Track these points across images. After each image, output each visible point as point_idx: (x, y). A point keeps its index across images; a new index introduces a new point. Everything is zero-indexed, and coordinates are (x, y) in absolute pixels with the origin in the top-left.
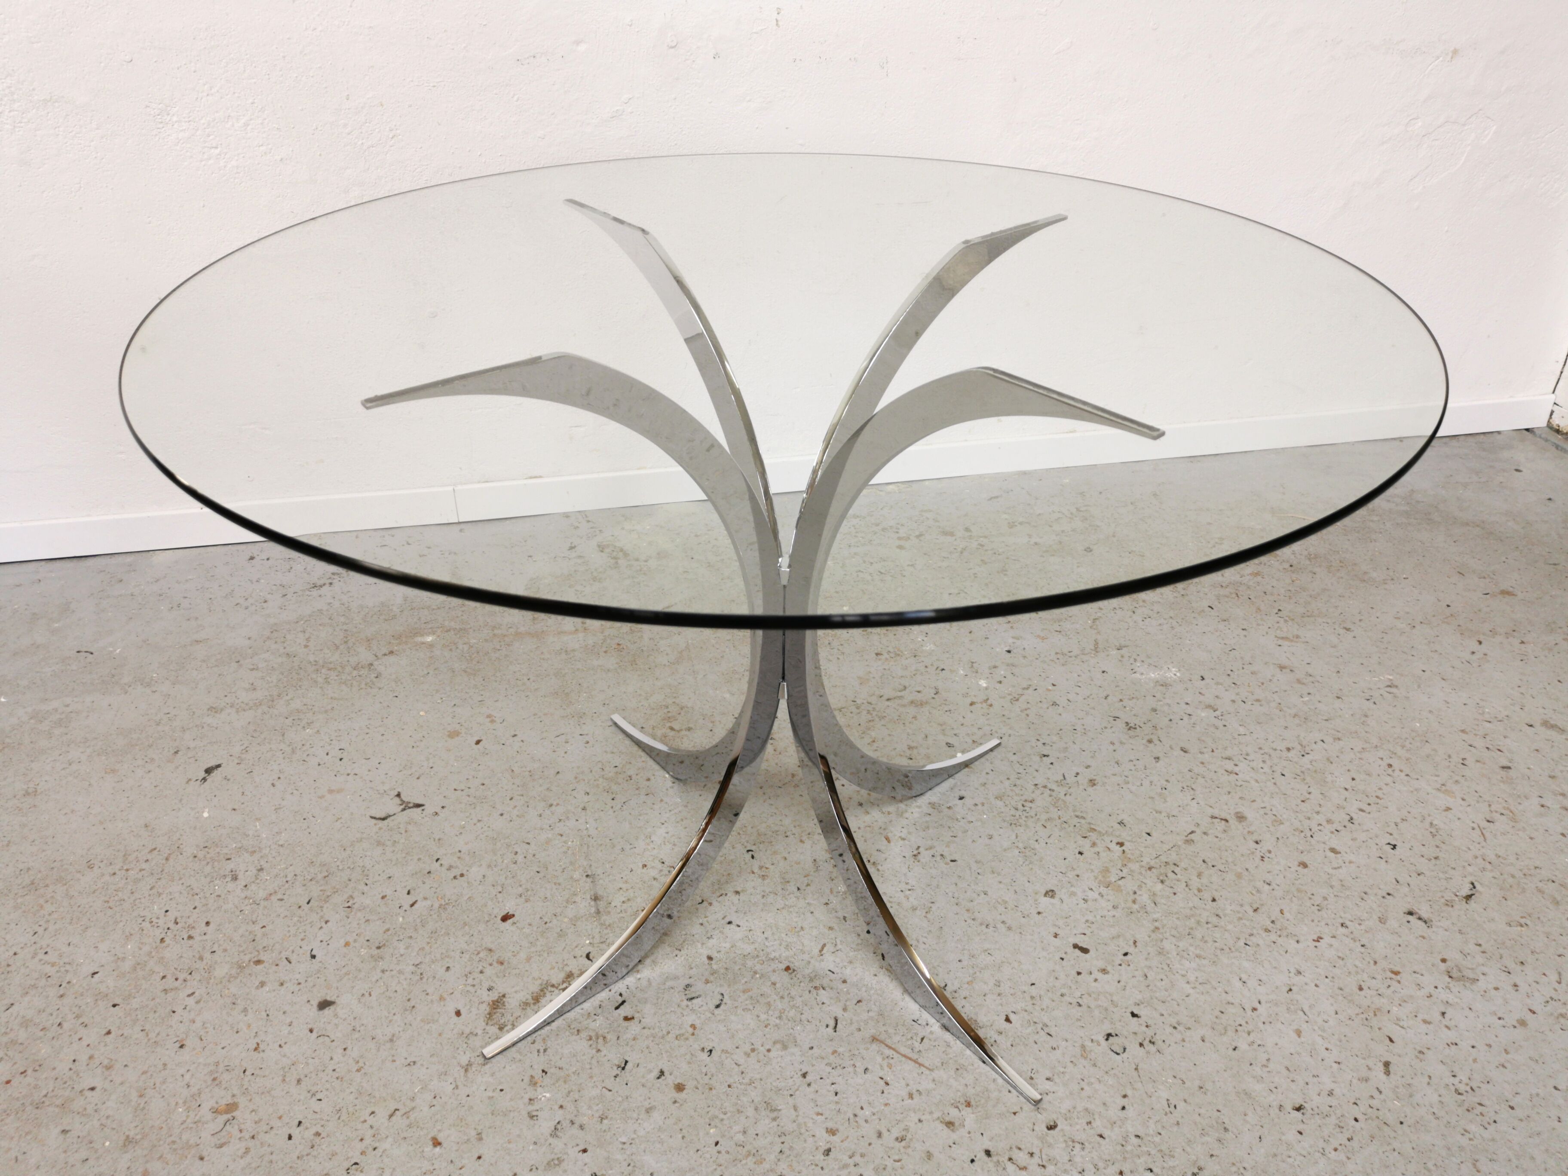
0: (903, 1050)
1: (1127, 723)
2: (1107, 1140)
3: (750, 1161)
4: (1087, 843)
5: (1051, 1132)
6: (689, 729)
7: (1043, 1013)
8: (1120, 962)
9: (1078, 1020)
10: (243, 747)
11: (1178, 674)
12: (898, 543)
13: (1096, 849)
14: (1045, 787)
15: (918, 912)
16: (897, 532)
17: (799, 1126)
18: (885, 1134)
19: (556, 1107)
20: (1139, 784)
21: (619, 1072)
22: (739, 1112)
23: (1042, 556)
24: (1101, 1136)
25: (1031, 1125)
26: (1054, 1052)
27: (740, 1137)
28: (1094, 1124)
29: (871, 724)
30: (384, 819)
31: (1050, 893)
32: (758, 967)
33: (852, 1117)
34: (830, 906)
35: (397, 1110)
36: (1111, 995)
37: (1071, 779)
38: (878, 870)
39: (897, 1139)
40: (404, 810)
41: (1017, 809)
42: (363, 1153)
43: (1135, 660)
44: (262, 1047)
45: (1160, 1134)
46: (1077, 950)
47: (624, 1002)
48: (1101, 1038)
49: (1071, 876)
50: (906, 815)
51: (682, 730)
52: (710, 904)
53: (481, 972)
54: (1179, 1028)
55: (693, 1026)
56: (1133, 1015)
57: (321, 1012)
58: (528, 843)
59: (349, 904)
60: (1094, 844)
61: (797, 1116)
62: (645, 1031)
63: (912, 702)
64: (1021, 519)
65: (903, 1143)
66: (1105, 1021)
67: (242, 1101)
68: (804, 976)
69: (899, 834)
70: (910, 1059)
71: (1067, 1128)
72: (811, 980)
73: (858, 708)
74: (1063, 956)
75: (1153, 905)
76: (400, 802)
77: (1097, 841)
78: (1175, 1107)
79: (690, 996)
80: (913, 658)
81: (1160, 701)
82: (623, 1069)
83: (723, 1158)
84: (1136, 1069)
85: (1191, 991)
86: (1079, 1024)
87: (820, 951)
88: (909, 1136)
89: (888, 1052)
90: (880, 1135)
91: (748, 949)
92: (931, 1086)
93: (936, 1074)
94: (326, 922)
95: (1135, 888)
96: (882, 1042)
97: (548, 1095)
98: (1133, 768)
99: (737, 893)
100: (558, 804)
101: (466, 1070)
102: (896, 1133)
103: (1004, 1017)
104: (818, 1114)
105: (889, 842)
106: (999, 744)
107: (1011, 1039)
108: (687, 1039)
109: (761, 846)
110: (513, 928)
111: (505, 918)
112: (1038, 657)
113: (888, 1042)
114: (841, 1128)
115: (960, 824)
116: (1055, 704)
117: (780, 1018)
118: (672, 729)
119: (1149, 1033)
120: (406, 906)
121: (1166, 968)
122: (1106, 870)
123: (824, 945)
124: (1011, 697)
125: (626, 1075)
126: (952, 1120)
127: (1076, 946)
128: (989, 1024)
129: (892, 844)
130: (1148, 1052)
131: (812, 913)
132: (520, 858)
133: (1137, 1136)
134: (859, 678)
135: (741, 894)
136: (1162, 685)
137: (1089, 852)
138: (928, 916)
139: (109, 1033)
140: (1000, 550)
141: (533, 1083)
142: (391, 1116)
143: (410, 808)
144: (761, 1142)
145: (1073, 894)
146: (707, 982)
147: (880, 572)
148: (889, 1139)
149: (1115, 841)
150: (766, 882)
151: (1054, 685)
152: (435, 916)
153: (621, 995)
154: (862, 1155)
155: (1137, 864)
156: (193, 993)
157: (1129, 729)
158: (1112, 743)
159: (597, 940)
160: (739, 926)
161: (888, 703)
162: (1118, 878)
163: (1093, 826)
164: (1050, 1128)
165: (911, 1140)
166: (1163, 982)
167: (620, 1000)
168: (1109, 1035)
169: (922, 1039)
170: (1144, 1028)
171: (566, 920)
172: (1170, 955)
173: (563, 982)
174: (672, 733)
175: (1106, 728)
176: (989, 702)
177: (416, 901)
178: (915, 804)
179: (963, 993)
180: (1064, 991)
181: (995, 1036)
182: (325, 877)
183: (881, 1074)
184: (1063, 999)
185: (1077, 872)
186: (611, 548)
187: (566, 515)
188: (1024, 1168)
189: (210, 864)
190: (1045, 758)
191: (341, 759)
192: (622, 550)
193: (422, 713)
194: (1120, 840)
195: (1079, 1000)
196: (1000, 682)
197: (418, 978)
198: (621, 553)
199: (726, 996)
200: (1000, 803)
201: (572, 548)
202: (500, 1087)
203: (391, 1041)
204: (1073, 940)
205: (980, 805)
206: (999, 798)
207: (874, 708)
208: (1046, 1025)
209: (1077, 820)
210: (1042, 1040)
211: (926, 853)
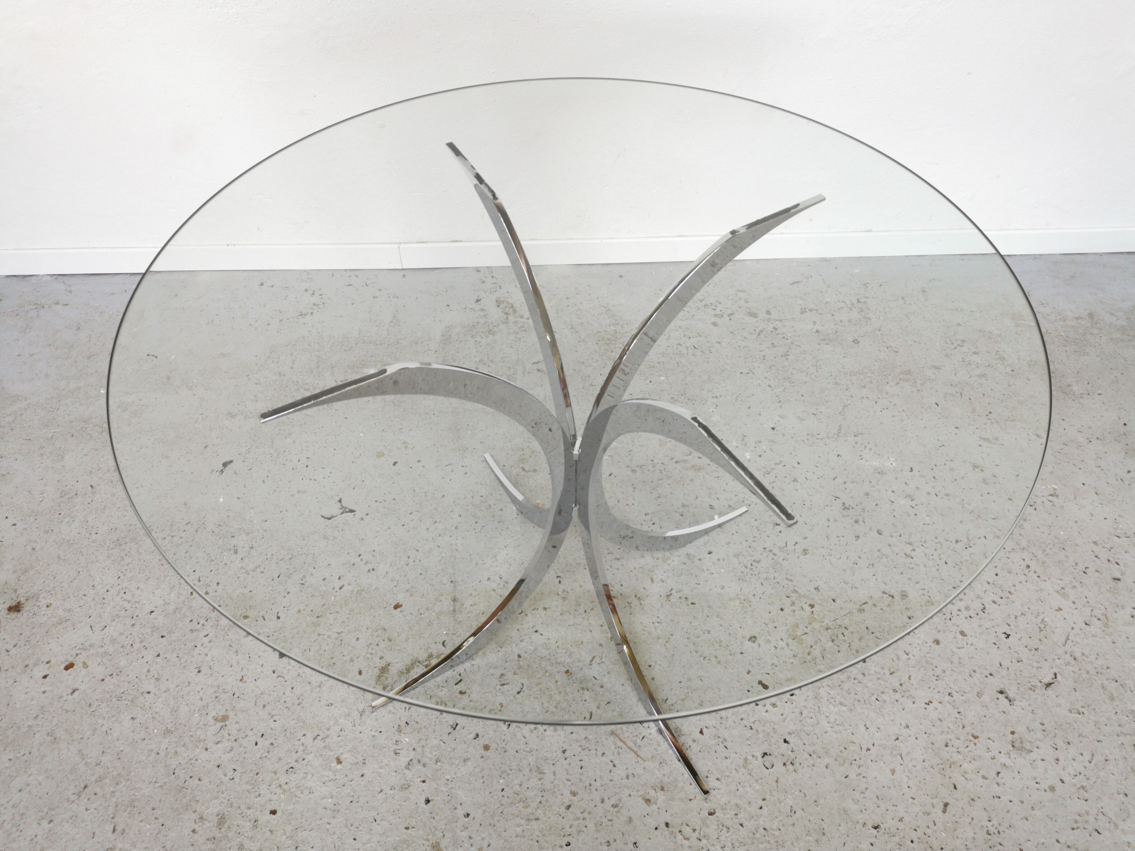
0: (629, 743)
1: (844, 503)
2: (745, 828)
3: (521, 805)
4: (788, 601)
5: (711, 817)
6: (535, 471)
7: (726, 731)
8: (786, 700)
9: (748, 739)
10: (247, 448)
11: (894, 464)
12: (714, 319)
13: (793, 608)
14: (771, 551)
15: (660, 641)
16: (715, 310)
17: (555, 786)
18: (606, 800)
19: (411, 749)
20: (838, 557)
21: (451, 731)
22: (520, 770)
24: (741, 825)
25: (699, 810)
26: (726, 760)
27: (517, 788)
28: (739, 816)
29: (660, 482)
30: (329, 519)
31: (753, 639)
32: (549, 668)
33: (588, 785)
34: (604, 628)
35: (318, 735)
36: (774, 724)
37: (790, 547)
38: (641, 604)
39: (613, 805)
40: (342, 513)
41: (746, 567)
42: (296, 761)
43: (865, 447)
44: (245, 679)
45: (780, 830)
46: (760, 686)
47: (461, 680)
48: (759, 755)
49: (771, 627)
50: (669, 562)
52: (526, 615)
53: (377, 645)
54: (813, 756)
55: (501, 705)
56: (785, 741)
57: (281, 660)
58: (417, 551)
59: (303, 582)
60: (793, 604)
61: (554, 779)
62: (472, 703)
63: (693, 466)
64: (812, 306)
65: (616, 809)
66: (765, 742)
67: (231, 714)
68: (576, 679)
69: (661, 577)
70: (633, 751)
71: (721, 815)
72: (581, 683)
73: (654, 467)
74: (750, 689)
75: (822, 658)
76: (340, 507)
77: (796, 601)
78: (795, 812)
79: (502, 683)
81: (874, 487)
82: (454, 729)
83: (505, 801)
84: (777, 781)
85: (829, 729)
86: (748, 743)
87: (591, 661)
88: (621, 805)
89: (620, 744)
90: (603, 801)
91: (545, 653)
92: (642, 771)
93: (647, 764)
94: (288, 593)
95: (813, 643)
96: (617, 736)
97: (407, 740)
98: (838, 543)
99: (545, 609)
100: (440, 522)
101: (361, 715)
102: (613, 801)
103: (700, 730)
104: (568, 780)
105: (653, 582)
107: (700, 746)
108: (496, 714)
109: (567, 574)
110: (401, 615)
111: (396, 607)
112: (793, 436)
113: (621, 736)
114: (580, 792)
115: (704, 574)
116: (795, 480)
117: (556, 707)
118: (523, 469)
119: (792, 755)
120: (337, 589)
121: (817, 708)
122: (797, 626)
123: (594, 657)
124: (764, 470)
125: (455, 733)
126: (650, 798)
127: (760, 683)
128: (688, 733)
129: (655, 584)
130: (787, 770)
131: (591, 631)
132: (411, 561)
133: (765, 829)
135: (548, 610)
136: (879, 473)
137: (788, 610)
138: (667, 645)
139: (159, 655)
140: (788, 335)
141: (400, 731)
142: (314, 739)
143: (346, 512)
144: (530, 794)
145: (768, 641)
146: (515, 674)
147: (694, 346)
148: (608, 804)
149: (808, 603)
150: (565, 603)
151: (799, 463)
152: (354, 599)
153: (460, 675)
154: (589, 813)
155: (819, 624)
156: (207, 635)
157: (844, 509)
158: (828, 520)
159: (451, 632)
160: (541, 635)
161: (676, 465)
162: (803, 633)
163: (796, 589)
164: (711, 814)
165: (621, 807)
166: (812, 720)
167: (459, 678)
168: (765, 754)
169: (643, 738)
170: (790, 752)
171: (434, 614)
172: (822, 700)
173: (426, 660)
174: (523, 473)
175: (827, 506)
177: (344, 585)
178: (676, 553)
179: (677, 707)
180: (743, 716)
181: (691, 743)
182: (290, 559)
183: (612, 758)
184: (742, 722)
185: (776, 624)
186: (505, 304)
187: (478, 270)
188: (687, 839)
189: (222, 539)
190: (777, 527)
191: (307, 466)
192: (512, 307)
193: (361, 435)
194: (812, 603)
195: (752, 725)
196: (760, 456)
197: (339, 643)
198: (511, 310)
199: (525, 686)
200: (736, 560)
201: (478, 301)
202: (380, 730)
203: (320, 686)
204: (759, 678)
205: (721, 561)
206: (736, 556)
207: (665, 469)
208: (725, 740)
209: (787, 582)
210: (720, 750)
211: (676, 595)
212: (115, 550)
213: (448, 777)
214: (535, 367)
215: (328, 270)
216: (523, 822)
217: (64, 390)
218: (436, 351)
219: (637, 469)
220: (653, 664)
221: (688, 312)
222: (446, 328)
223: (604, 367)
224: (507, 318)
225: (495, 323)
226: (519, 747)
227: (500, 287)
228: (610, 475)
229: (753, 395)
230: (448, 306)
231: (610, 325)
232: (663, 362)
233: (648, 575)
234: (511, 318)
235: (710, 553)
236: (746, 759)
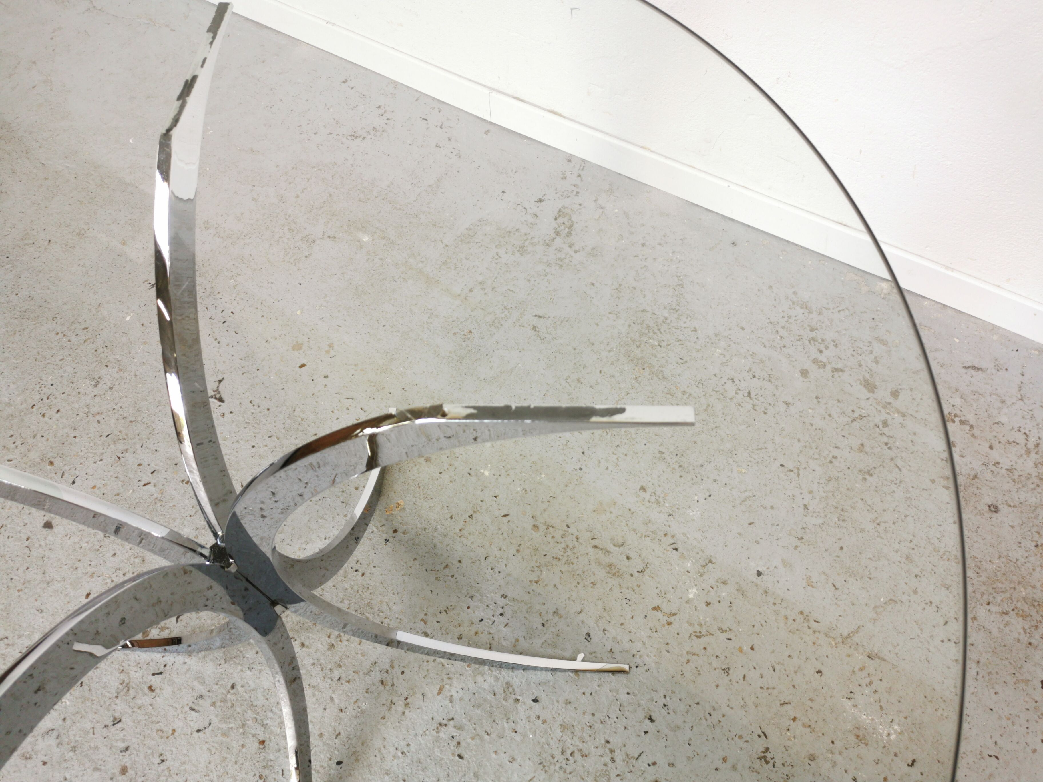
1: (767, 749)
11: (893, 737)
12: (808, 365)
14: (612, 751)
16: (821, 352)
21: (110, 725)
23: (933, 481)
29: (554, 562)
32: (250, 723)
34: (341, 715)
35: (7, 638)
37: (642, 764)
38: (404, 713)
40: (211, 397)
41: (563, 752)
43: (871, 683)
44: (3, 529)
47: (161, 673)
55: (174, 731)
57: (43, 529)
59: (120, 455)
62: (151, 708)
63: (611, 565)
69: (453, 693)
73: (563, 536)
76: (215, 389)
79: (193, 706)
80: (666, 515)
81: (832, 753)
82: (114, 724)
91: (260, 701)
94: (101, 460)
105: (439, 693)
108: (162, 738)
112: (778, 601)
115: (505, 724)
116: (727, 671)
120: (142, 483)
124: (697, 628)
125: (113, 729)
129: (439, 697)
131: (325, 709)
134: (601, 503)
135: (304, 649)
136: (858, 737)
140: (898, 444)
143: (216, 398)
146: (213, 704)
147: (749, 393)
150: (328, 653)
151: (752, 648)
156: (11, 460)
157: (760, 759)
158: (725, 760)
161: (591, 550)
167: (161, 670)
175: (741, 737)
176: (672, 619)
177: (150, 483)
182: (131, 422)
186: (565, 220)
187: (570, 159)
189: (97, 363)
190: (648, 722)
191: (225, 322)
192: (570, 227)
193: (299, 312)
196: (708, 604)
197: (98, 547)
198: (567, 230)
199: (210, 727)
200: (558, 733)
201: (540, 201)
203: (48, 583)
205: (540, 721)
207: (574, 547)
211: (451, 730)
212: (16, 321)
213: (68, 776)
214: (535, 321)
215: (417, 91)
217: (106, 124)
218: (447, 246)
219: (542, 527)
221: (781, 337)
222: (480, 220)
223: (612, 364)
224: (553, 240)
225: (536, 240)
227: (578, 193)
228: (505, 516)
229: (772, 508)
230: (503, 192)
231: (665, 308)
232: (690, 394)
233: (443, 680)
234: (558, 241)
235: (535, 701)
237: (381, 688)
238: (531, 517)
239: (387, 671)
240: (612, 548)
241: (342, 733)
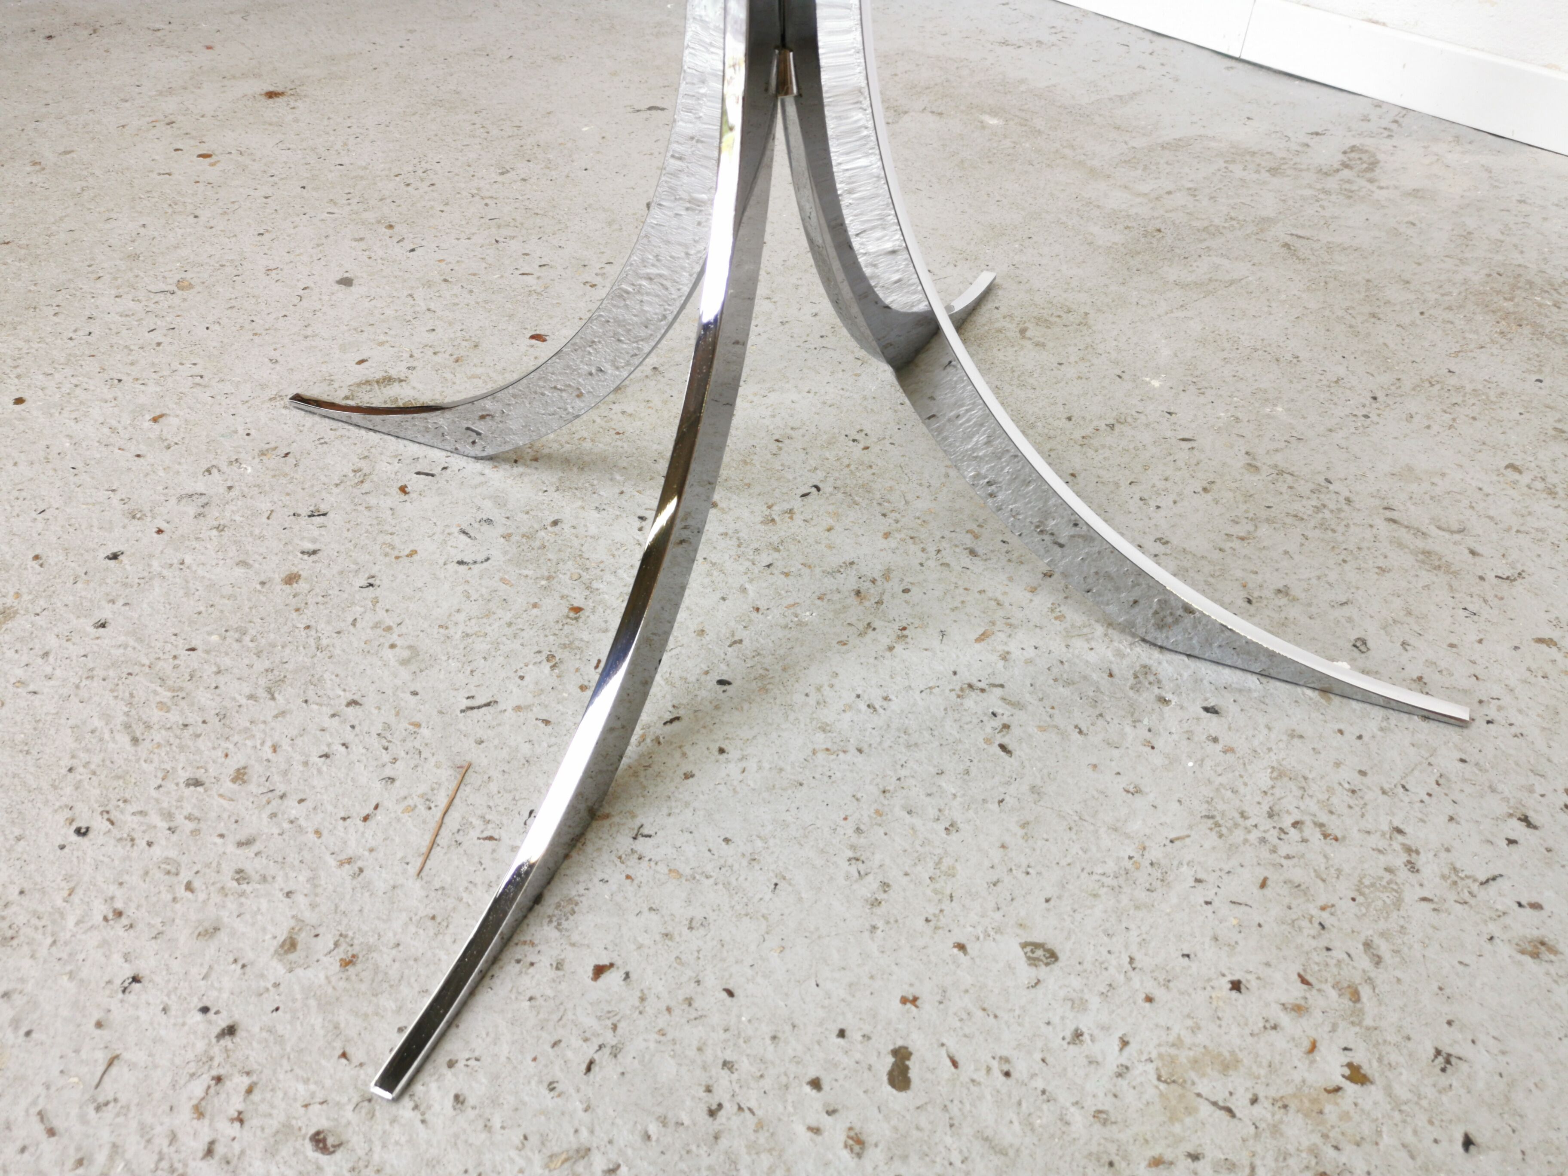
0: (455, 816)
3: (165, 695)
4: (1290, 992)
5: (309, 1146)
7: (655, 1036)
9: (663, 1121)
13: (1285, 1019)
14: (1411, 851)
15: (820, 737)
17: (244, 731)
18: (250, 851)
19: (229, 484)
21: (303, 515)
22: (260, 654)
25: (319, 1097)
26: (544, 1091)
27: (209, 670)
29: (1290, 521)
31: (1041, 954)
32: (564, 578)
33: (280, 792)
34: (755, 616)
35: (203, 377)
37: (1498, 897)
38: (891, 649)
39: (240, 871)
41: (1272, 815)
42: (137, 379)
44: (274, 272)
46: (891, 1060)
47: (433, 475)
49: (1136, 983)
50: (1078, 642)
51: (1030, 339)
53: (436, 353)
55: (413, 553)
57: (334, 284)
59: (501, 240)
60: (1298, 1009)
61: (264, 722)
62: (389, 513)
63: (1427, 553)
65: (232, 884)
69: (1013, 648)
70: (437, 835)
73: (1317, 491)
74: (854, 1035)
77: (1318, 1014)
79: (468, 530)
82: (312, 516)
83: (164, 665)
88: (251, 888)
89: (441, 797)
90: (245, 844)
92: (380, 886)
93: (416, 888)
94: (468, 239)
95: (1211, 1154)
96: (462, 781)
97: (248, 471)
102: (253, 866)
103: (605, 962)
104: (275, 749)
105: (979, 640)
106: (1460, 723)
107: (549, 992)
108: (387, 555)
109: (840, 496)
110: (523, 348)
111: (536, 337)
113: (466, 791)
114: (250, 786)
115: (1128, 729)
117: (467, 636)
118: (1023, 331)
120: (519, 272)
122: (1226, 1065)
126: (302, 946)
127: (901, 1055)
128: (575, 938)
129: (978, 646)
131: (723, 599)
134: (1410, 468)
138: (821, 756)
139: (268, 198)
141: (266, 452)
144: (202, 697)
145: (1078, 1004)
146: (507, 537)
148: (244, 858)
149: (1359, 1057)
152: (514, 293)
153: (445, 468)
154: (195, 833)
155: (1316, 1139)
156: (333, 214)
161: (1381, 523)
162: (1220, 1098)
163: (1365, 992)
164: (319, 1141)
165: (242, 894)
167: (436, 471)
169: (491, 838)
177: (531, 274)
179: (641, 871)
180: (745, 1066)
181: (544, 961)
182: (536, 214)
183: (388, 803)
184: (717, 1070)
185: (1158, 993)
186: (1364, 156)
187: (1379, 105)
188: (199, 1112)
189: (517, 156)
190: (1517, 824)
192: (1373, 164)
194: (1370, 1068)
195: (729, 1107)
198: (1366, 165)
199: (486, 564)
200: (1264, 780)
201: (1317, 134)
202: (252, 432)
203: (306, 337)
204: (918, 1043)
205: (1219, 747)
206: (1279, 773)
207: (1340, 510)
208: (615, 1052)
209: (1358, 949)
210: (569, 1054)
211: (993, 700)
213: (188, 560)
214: (1289, 239)
216: (120, 719)
218: (1134, 148)
219: (1267, 471)
220: (734, 754)
222: (1199, 136)
224: (1337, 171)
225: (1303, 166)
226: (321, 626)
227: (1391, 136)
228: (1185, 440)
230: (1249, 118)
233: (992, 623)
234: (1348, 173)
235: (1211, 710)
236: (584, 1153)
237: (853, 600)
238: (1243, 452)
239: (874, 581)
240: (1433, 530)
241: (746, 642)
